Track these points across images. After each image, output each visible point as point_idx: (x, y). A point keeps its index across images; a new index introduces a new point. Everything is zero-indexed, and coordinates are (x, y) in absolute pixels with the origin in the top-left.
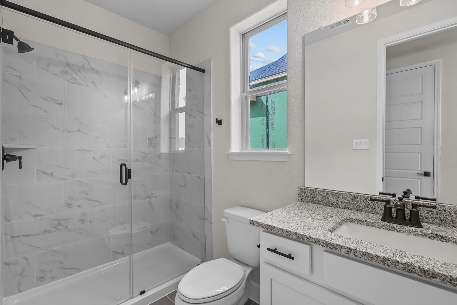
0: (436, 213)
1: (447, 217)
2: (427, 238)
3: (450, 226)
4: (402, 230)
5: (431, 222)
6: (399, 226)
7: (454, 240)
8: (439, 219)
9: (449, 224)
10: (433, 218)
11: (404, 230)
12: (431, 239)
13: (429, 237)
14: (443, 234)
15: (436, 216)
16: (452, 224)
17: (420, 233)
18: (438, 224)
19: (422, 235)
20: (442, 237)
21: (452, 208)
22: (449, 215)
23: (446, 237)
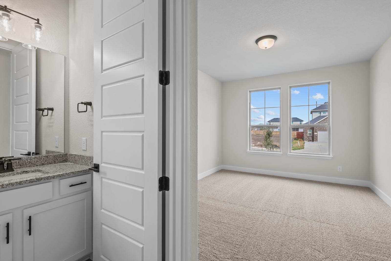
0: (18, 162)
1: (23, 163)
2: (19, 174)
3: (25, 167)
4: (5, 175)
5: (16, 168)
6: (3, 174)
7: (31, 171)
8: (19, 165)
9: (24, 166)
10: (16, 165)
11: (7, 174)
12: (21, 174)
13: (20, 174)
14: (26, 170)
15: (18, 164)
16: (26, 166)
17: (15, 173)
18: (19, 168)
19: (16, 174)
20: (26, 172)
21: (26, 158)
22: (24, 162)
23: (28, 171)
